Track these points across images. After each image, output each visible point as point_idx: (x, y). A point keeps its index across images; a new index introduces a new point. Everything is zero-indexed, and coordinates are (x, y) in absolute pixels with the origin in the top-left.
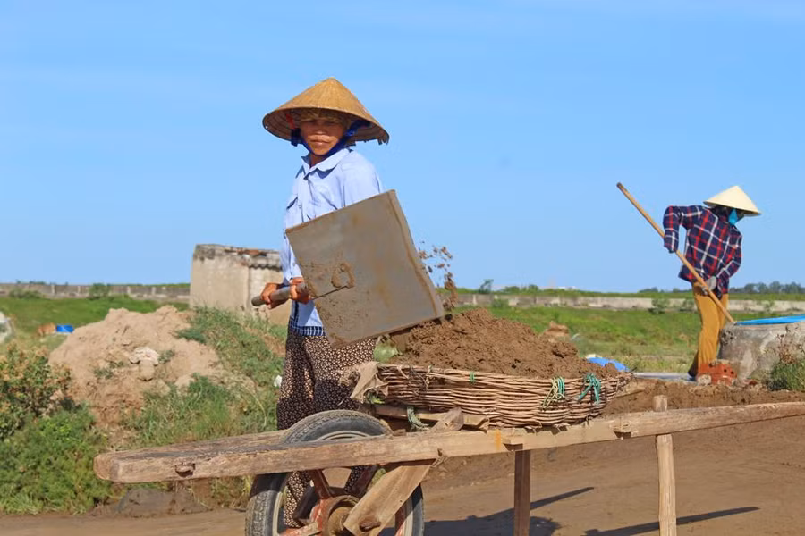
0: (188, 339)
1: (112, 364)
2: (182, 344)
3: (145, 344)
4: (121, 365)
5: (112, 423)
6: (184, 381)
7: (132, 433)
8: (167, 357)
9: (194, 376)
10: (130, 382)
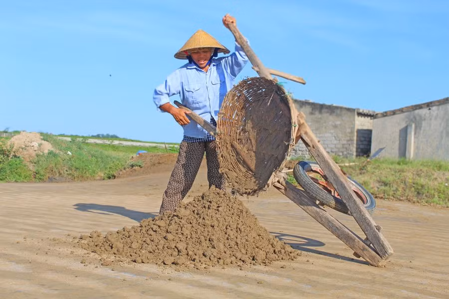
0: (44, 140)
1: (26, 146)
2: (43, 142)
3: (34, 141)
4: (28, 147)
5: (28, 162)
6: (46, 152)
7: (34, 164)
8: (40, 145)
9: (49, 150)
10: (31, 151)
